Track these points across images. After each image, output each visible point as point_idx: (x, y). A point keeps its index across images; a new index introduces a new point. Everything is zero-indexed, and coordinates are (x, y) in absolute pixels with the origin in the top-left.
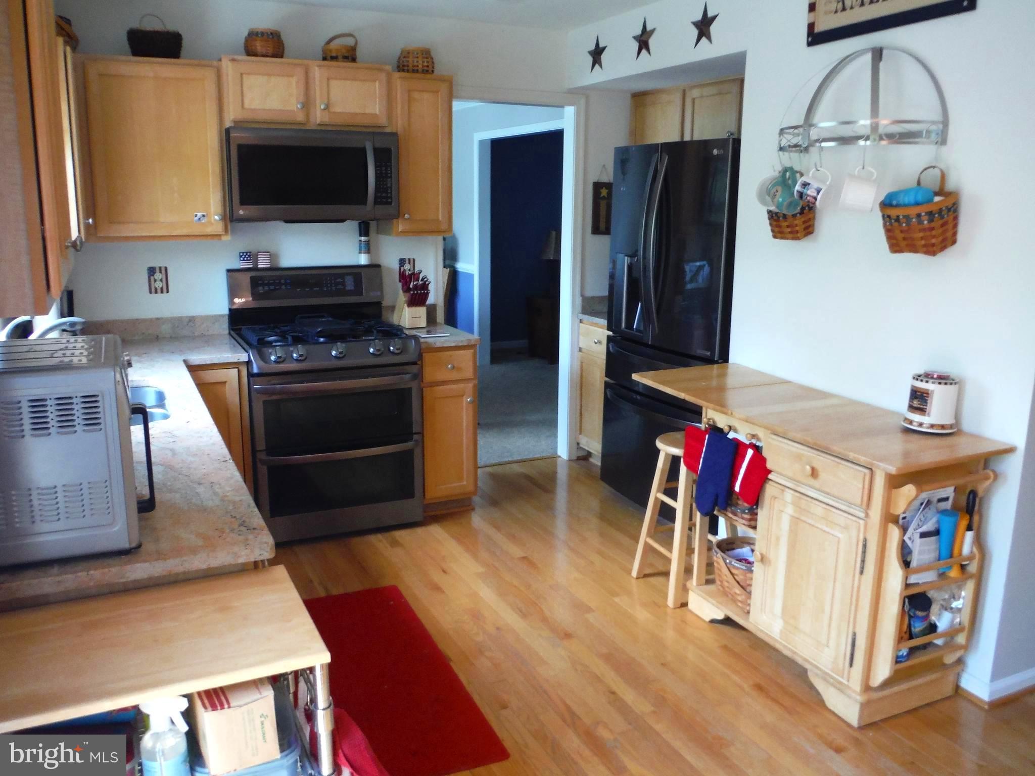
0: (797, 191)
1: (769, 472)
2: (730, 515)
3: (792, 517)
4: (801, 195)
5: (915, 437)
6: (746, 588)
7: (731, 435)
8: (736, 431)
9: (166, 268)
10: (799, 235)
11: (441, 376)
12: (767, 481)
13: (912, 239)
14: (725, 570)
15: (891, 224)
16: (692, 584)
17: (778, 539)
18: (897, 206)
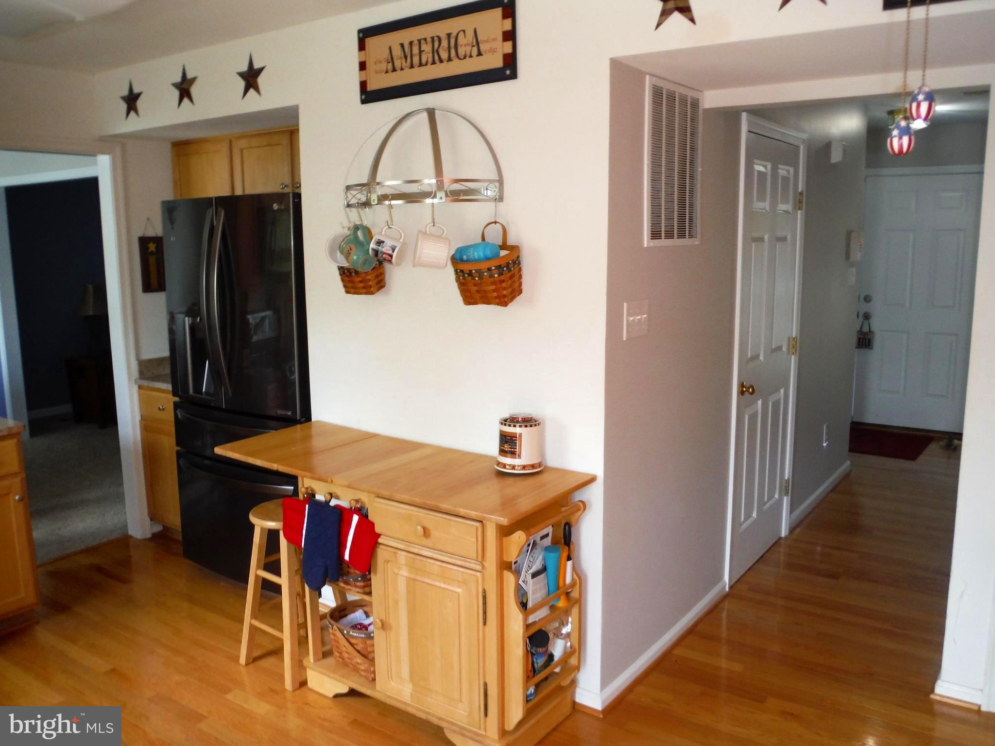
0: (372, 249)
1: (379, 536)
2: (342, 585)
3: (408, 578)
4: (376, 252)
5: (511, 480)
6: (368, 656)
7: (333, 503)
8: (337, 498)
10: (372, 289)
12: (378, 545)
13: (485, 292)
14: (343, 641)
15: (464, 278)
16: (309, 661)
17: (396, 603)
18: (468, 261)
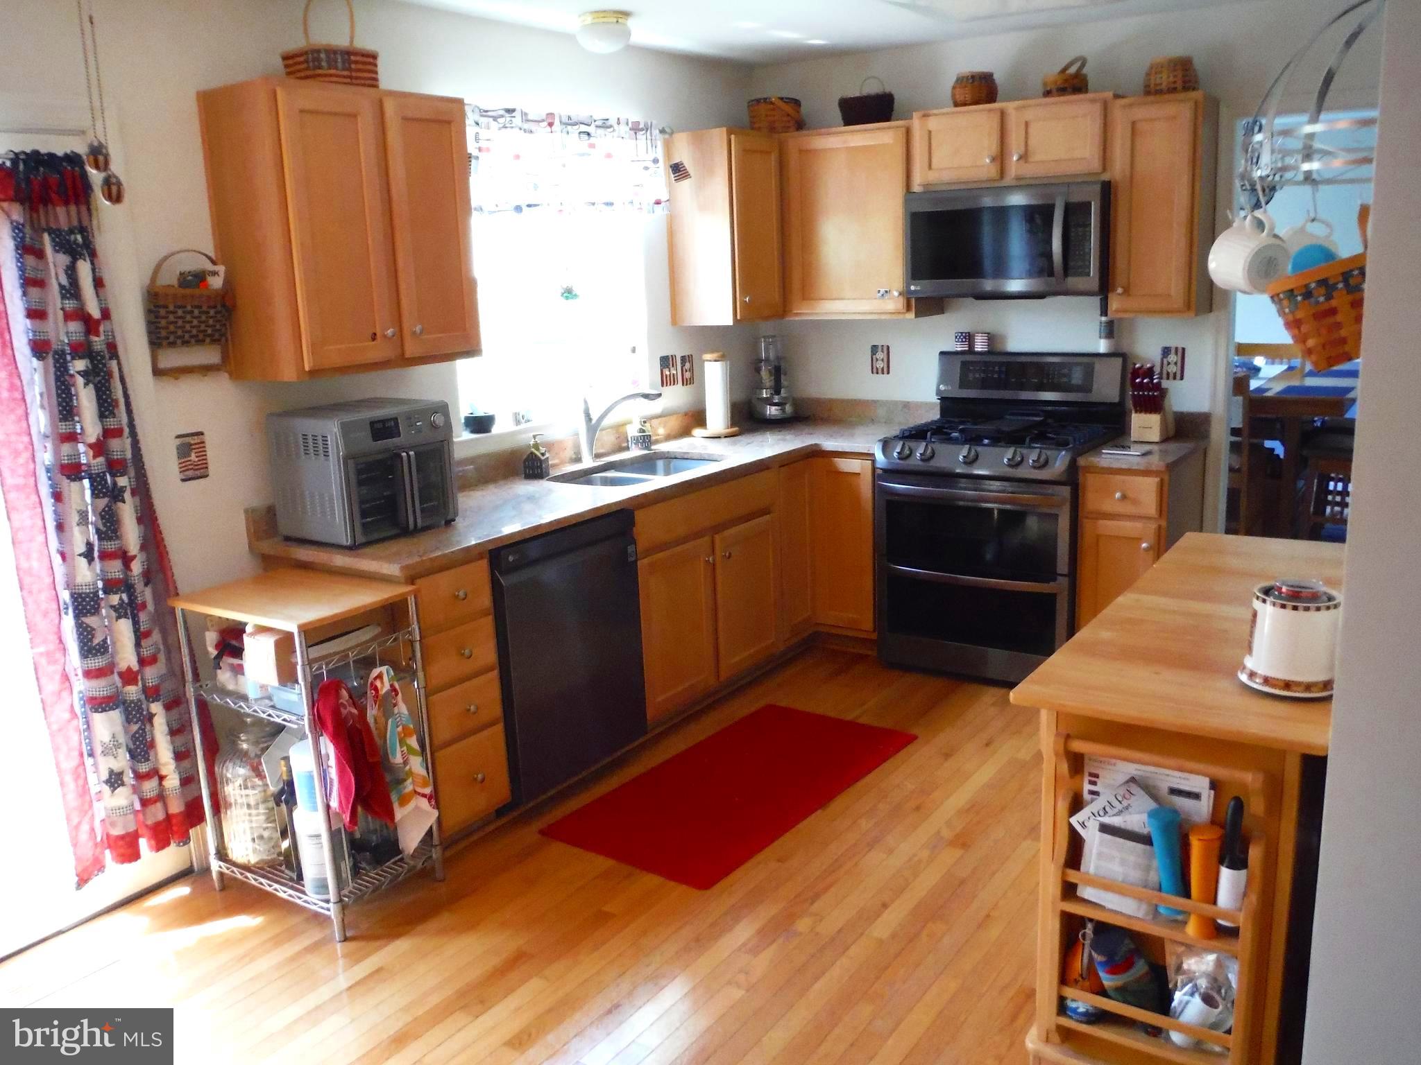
9: (888, 347)
11: (1108, 506)
